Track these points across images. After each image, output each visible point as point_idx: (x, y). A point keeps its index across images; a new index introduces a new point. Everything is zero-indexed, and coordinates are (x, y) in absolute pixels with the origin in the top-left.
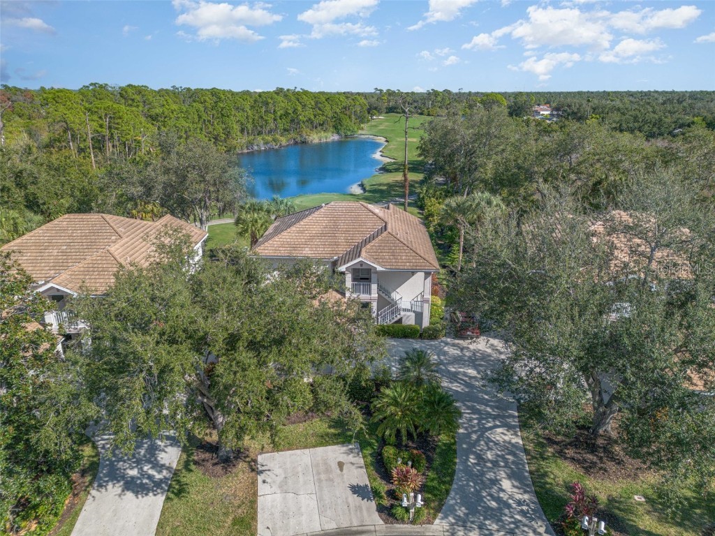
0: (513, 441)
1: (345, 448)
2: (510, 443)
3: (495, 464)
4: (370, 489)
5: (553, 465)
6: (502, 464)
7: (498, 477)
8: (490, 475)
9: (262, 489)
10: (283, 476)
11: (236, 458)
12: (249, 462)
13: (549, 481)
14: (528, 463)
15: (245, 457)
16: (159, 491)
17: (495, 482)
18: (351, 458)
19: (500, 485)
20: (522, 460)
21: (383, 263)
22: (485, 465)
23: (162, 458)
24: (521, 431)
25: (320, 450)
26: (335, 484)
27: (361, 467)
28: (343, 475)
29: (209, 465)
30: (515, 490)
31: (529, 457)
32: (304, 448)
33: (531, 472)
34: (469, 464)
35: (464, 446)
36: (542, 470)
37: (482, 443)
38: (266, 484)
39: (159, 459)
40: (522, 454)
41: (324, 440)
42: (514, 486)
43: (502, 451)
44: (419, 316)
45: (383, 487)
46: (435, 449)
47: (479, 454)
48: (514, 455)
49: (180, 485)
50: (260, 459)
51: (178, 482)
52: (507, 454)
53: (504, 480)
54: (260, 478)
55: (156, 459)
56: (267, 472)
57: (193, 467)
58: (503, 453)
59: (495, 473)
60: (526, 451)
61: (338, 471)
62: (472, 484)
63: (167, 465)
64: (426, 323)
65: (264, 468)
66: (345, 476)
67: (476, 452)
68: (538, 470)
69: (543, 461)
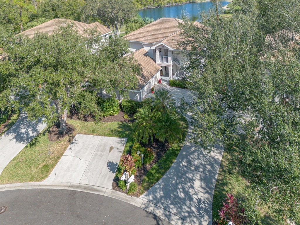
0: (216, 157)
1: (119, 139)
2: (213, 158)
3: (197, 168)
4: (117, 166)
5: (235, 180)
6: (201, 170)
7: (194, 178)
8: (190, 176)
9: (67, 152)
10: (81, 148)
11: (66, 133)
12: (71, 137)
13: (227, 189)
14: (219, 174)
15: (70, 134)
16: (26, 142)
17: (191, 180)
18: (119, 146)
19: (193, 183)
20: (216, 171)
22: (190, 168)
23: (39, 126)
24: (224, 152)
25: (107, 138)
26: (102, 158)
27: (120, 152)
28: (109, 154)
29: (53, 134)
30: (200, 189)
31: (221, 170)
32: (99, 136)
33: (217, 180)
34: (181, 165)
35: (184, 153)
36: (225, 181)
37: (196, 154)
38: (70, 150)
39: (38, 126)
40: (217, 167)
41: (112, 133)
42: (201, 187)
43: (206, 162)
46: (165, 151)
47: (191, 160)
48: (212, 166)
49: (36, 141)
50: (77, 137)
51: (36, 139)
52: (207, 165)
53: (197, 181)
54: (70, 146)
55: (36, 127)
56: (75, 144)
57: (47, 133)
58: (206, 163)
59: (193, 175)
60: (221, 166)
61: (108, 152)
62: (175, 178)
63: (38, 130)
65: (75, 142)
66: (109, 156)
67: (189, 159)
68: (222, 180)
69: (229, 175)
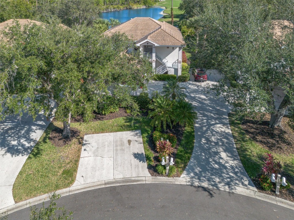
0: (227, 131)
1: (133, 133)
2: (224, 132)
3: (217, 144)
4: (144, 156)
5: (250, 145)
6: (220, 144)
7: (219, 151)
8: (214, 150)
9: (83, 154)
10: (97, 147)
11: (72, 136)
12: (79, 139)
13: (248, 153)
14: (235, 144)
15: (77, 136)
16: (26, 153)
17: (217, 153)
18: (136, 138)
19: (220, 155)
20: (232, 142)
21: (158, 43)
22: (211, 144)
23: (32, 135)
24: (230, 126)
25: (119, 133)
26: (125, 152)
27: (141, 143)
28: (130, 147)
29: (57, 140)
30: (228, 158)
31: (236, 140)
32: (110, 132)
33: (237, 149)
34: (202, 143)
35: (199, 133)
36: (244, 148)
37: (209, 132)
38: (85, 151)
39: (31, 136)
40: (231, 138)
41: (122, 128)
42: (228, 156)
43: (220, 136)
44: (176, 70)
45: (152, 155)
46: (182, 134)
47: (208, 138)
48: (227, 139)
49: (38, 151)
50: (85, 137)
51: (38, 148)
52: (223, 138)
53: (222, 153)
54: (83, 148)
55: (29, 136)
56: (88, 145)
57: (48, 140)
58: (221, 138)
59: (216, 148)
60: (234, 137)
61: (128, 145)
62: (203, 154)
63: (34, 139)
64: (180, 73)
65: (86, 143)
66: (131, 148)
67: (205, 137)
68: (241, 147)
69: (244, 142)
